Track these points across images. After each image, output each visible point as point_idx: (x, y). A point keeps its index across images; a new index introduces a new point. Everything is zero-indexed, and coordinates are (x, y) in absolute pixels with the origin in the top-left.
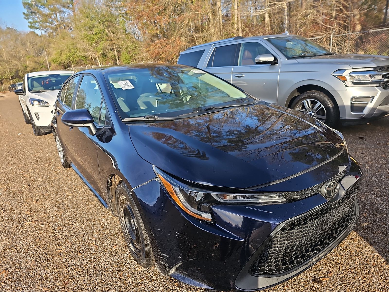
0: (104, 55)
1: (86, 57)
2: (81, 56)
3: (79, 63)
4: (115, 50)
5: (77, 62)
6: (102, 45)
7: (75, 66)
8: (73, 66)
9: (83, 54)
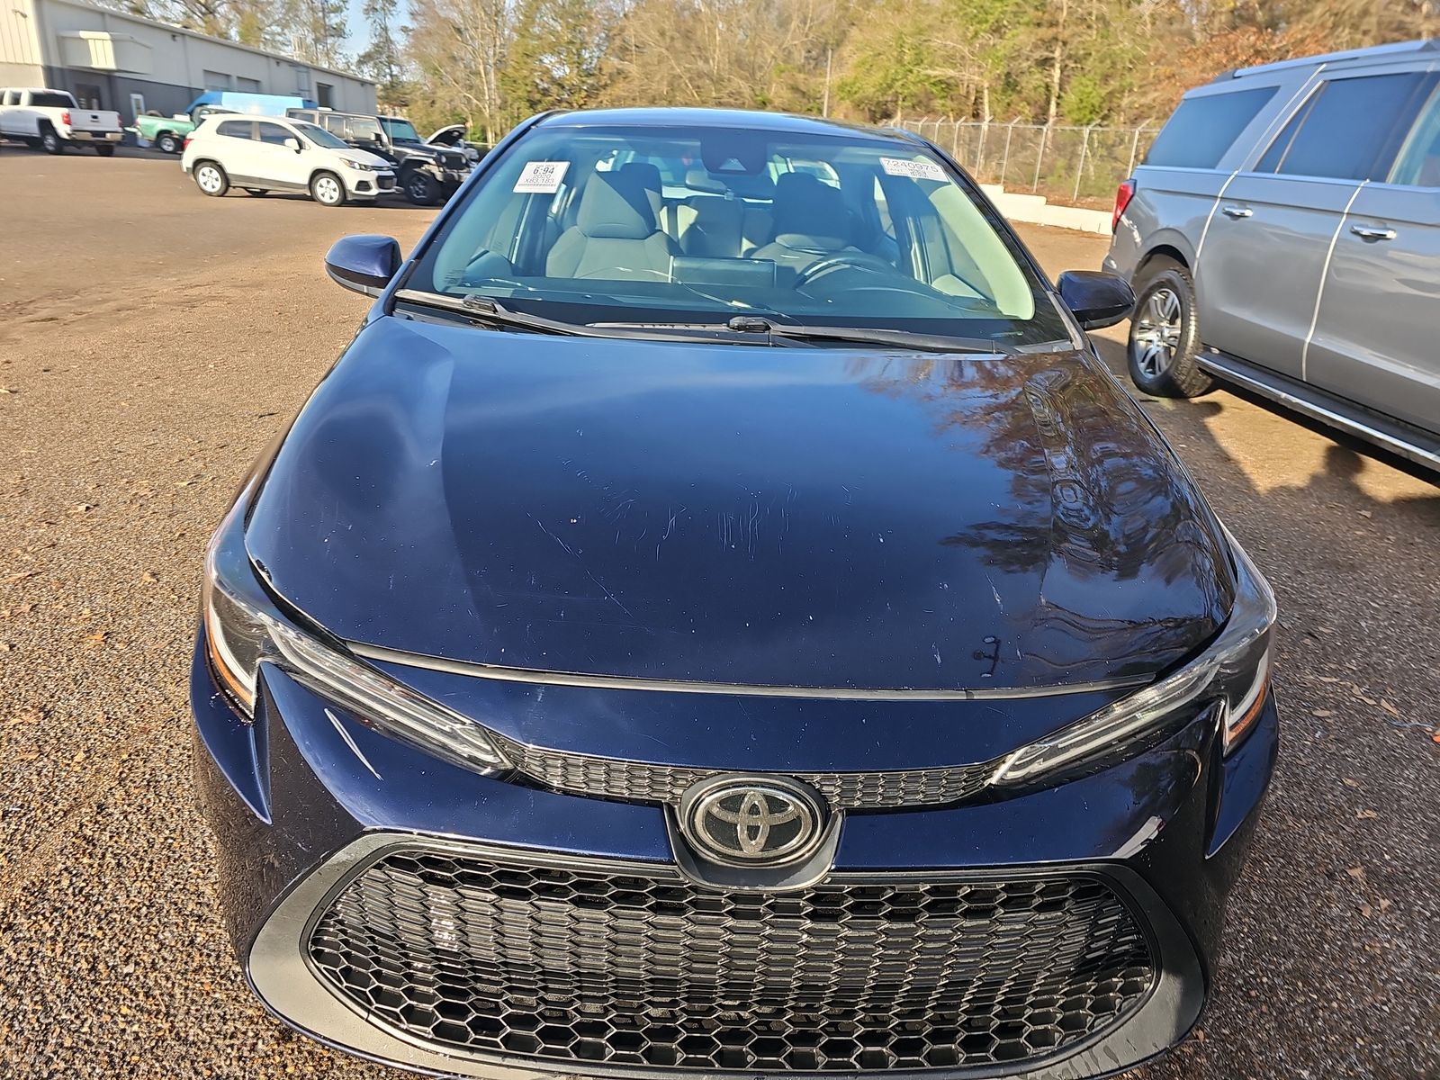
0: (1010, 83)
1: (947, 86)
2: (932, 80)
3: (922, 106)
4: (1058, 65)
5: (915, 101)
6: (1011, 43)
7: (905, 117)
8: (899, 114)
9: (937, 72)
